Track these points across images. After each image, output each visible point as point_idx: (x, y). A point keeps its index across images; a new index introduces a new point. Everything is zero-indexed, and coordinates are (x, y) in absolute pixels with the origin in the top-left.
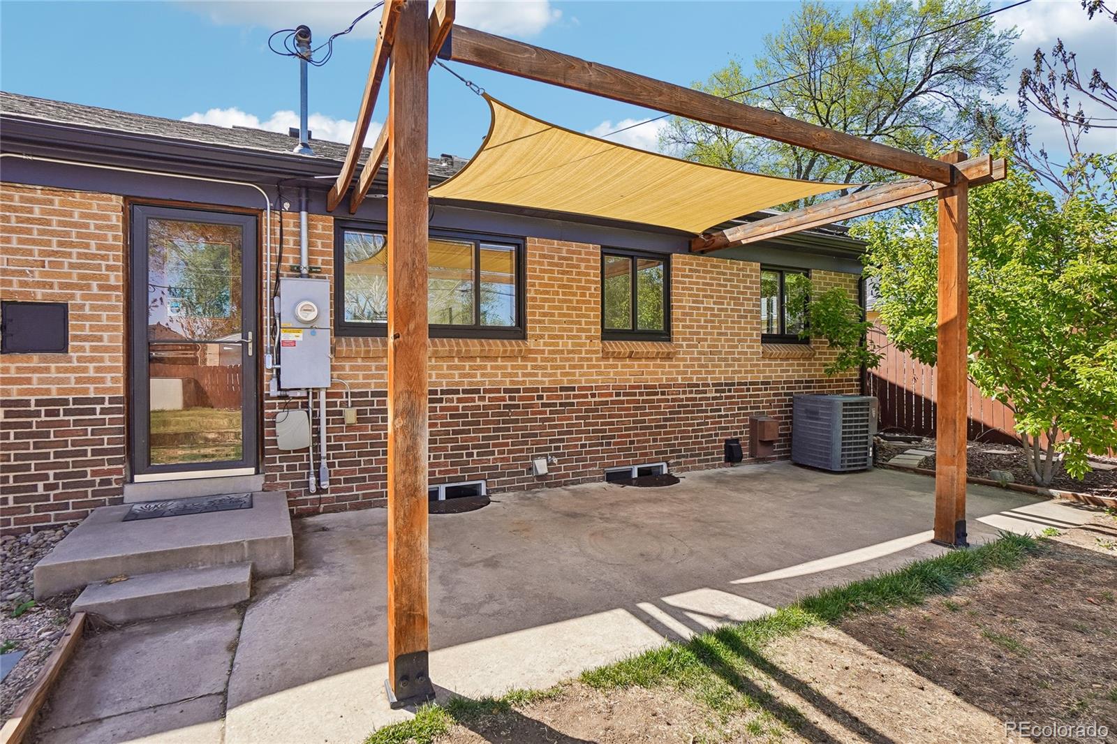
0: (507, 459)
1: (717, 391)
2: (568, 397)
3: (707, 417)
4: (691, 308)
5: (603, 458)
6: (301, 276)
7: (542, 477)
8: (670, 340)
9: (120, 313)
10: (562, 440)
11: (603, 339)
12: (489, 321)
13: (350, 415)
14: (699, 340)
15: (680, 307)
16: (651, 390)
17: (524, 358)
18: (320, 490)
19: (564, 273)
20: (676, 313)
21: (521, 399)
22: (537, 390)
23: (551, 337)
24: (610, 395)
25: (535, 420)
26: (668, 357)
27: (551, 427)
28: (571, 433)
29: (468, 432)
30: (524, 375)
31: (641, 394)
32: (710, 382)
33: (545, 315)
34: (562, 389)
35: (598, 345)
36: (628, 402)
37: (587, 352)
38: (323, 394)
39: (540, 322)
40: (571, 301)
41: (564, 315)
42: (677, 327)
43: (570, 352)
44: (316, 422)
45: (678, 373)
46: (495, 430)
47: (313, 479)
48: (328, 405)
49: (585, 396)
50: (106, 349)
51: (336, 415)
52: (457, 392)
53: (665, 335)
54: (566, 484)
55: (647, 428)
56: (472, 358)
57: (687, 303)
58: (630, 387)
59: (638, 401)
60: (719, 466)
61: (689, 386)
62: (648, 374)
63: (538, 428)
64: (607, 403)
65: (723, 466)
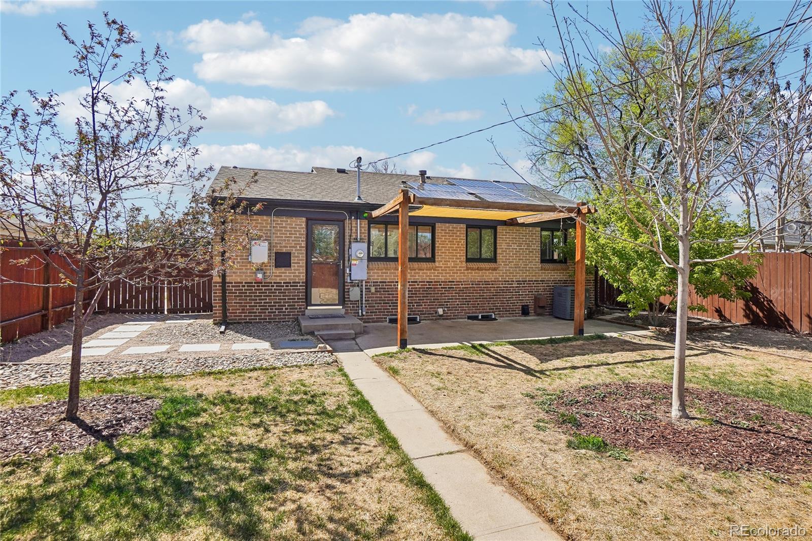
0: (427, 308)
1: (518, 284)
2: (452, 285)
3: (513, 295)
4: (506, 248)
5: (466, 310)
6: (357, 242)
7: (441, 316)
8: (496, 262)
9: (305, 255)
10: (449, 302)
11: (466, 262)
12: (419, 256)
13: (373, 289)
14: (510, 262)
15: (501, 248)
16: (487, 283)
17: (434, 270)
18: (362, 315)
19: (450, 236)
20: (499, 251)
21: (433, 285)
22: (439, 282)
23: (445, 261)
24: (469, 284)
25: (438, 293)
26: (495, 269)
27: (444, 296)
28: (453, 299)
29: (413, 297)
30: (434, 276)
31: (483, 284)
32: (514, 280)
33: (443, 253)
34: (449, 282)
35: (464, 264)
36: (477, 287)
37: (460, 267)
38: (364, 282)
39: (440, 255)
40: (453, 247)
41: (450, 253)
42: (499, 257)
43: (452, 267)
44: (362, 291)
45: (499, 276)
46: (423, 297)
47: (360, 311)
48: (366, 286)
49: (459, 285)
50: (301, 266)
51: (368, 290)
53: (494, 260)
54: (450, 319)
55: (485, 298)
57: (504, 246)
58: (478, 281)
59: (481, 287)
60: (519, 316)
61: (505, 281)
62: (486, 276)
63: (439, 296)
64: (468, 288)
65: (521, 316)
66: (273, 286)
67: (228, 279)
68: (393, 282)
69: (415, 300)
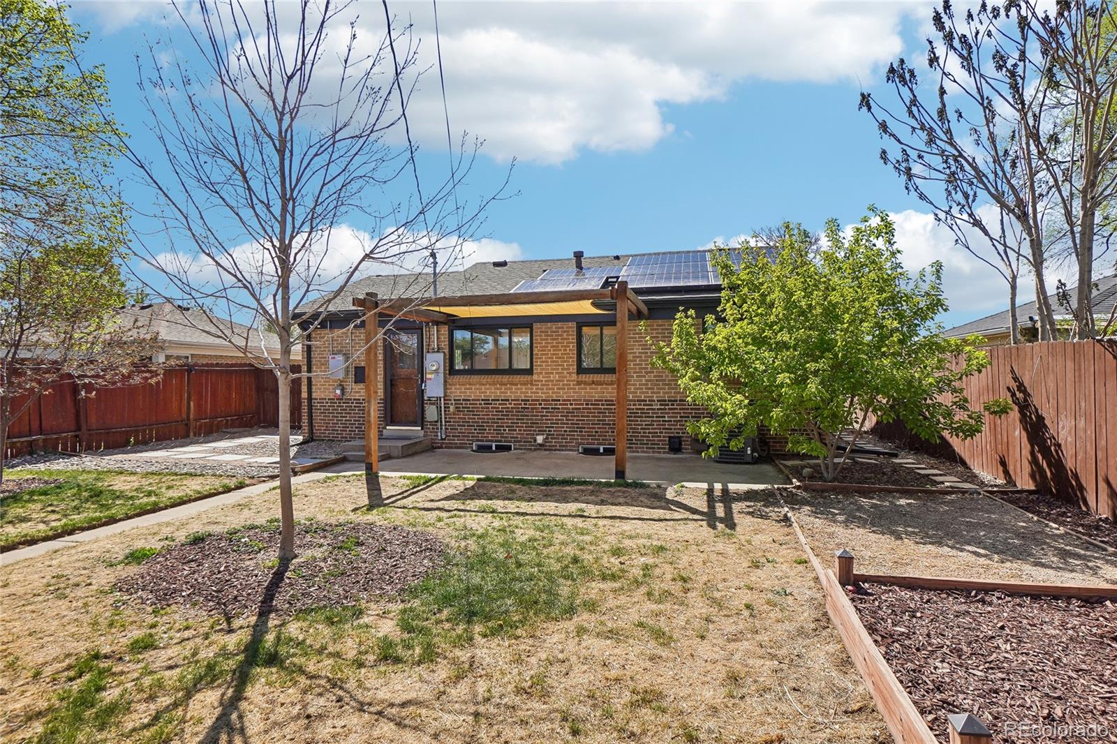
0: (523, 434)
1: (661, 405)
2: (556, 405)
3: (653, 421)
4: (640, 353)
5: (578, 439)
6: (435, 352)
7: (540, 445)
10: (553, 427)
11: (578, 373)
12: (515, 366)
13: (452, 409)
14: (647, 373)
15: (632, 353)
17: (532, 384)
18: (442, 439)
19: (554, 339)
21: (530, 404)
22: (539, 400)
23: (546, 373)
24: (582, 404)
25: (537, 416)
27: (546, 420)
28: (558, 424)
29: (504, 419)
30: (531, 393)
31: (603, 405)
32: (655, 398)
33: (543, 362)
34: (552, 400)
35: (574, 376)
36: (594, 409)
37: (567, 381)
38: (443, 399)
39: (540, 366)
40: (558, 354)
41: (554, 362)
42: (629, 365)
43: (557, 381)
44: (440, 411)
46: (517, 419)
47: (439, 434)
48: (445, 404)
49: (567, 404)
51: (447, 408)
52: (498, 400)
54: (555, 450)
55: (606, 424)
56: (506, 385)
58: (595, 400)
59: (601, 409)
60: (664, 453)
61: (638, 401)
62: (607, 393)
63: (539, 420)
64: (580, 409)
65: (667, 453)
66: (352, 403)
67: (314, 395)
68: (479, 400)
69: (506, 423)
